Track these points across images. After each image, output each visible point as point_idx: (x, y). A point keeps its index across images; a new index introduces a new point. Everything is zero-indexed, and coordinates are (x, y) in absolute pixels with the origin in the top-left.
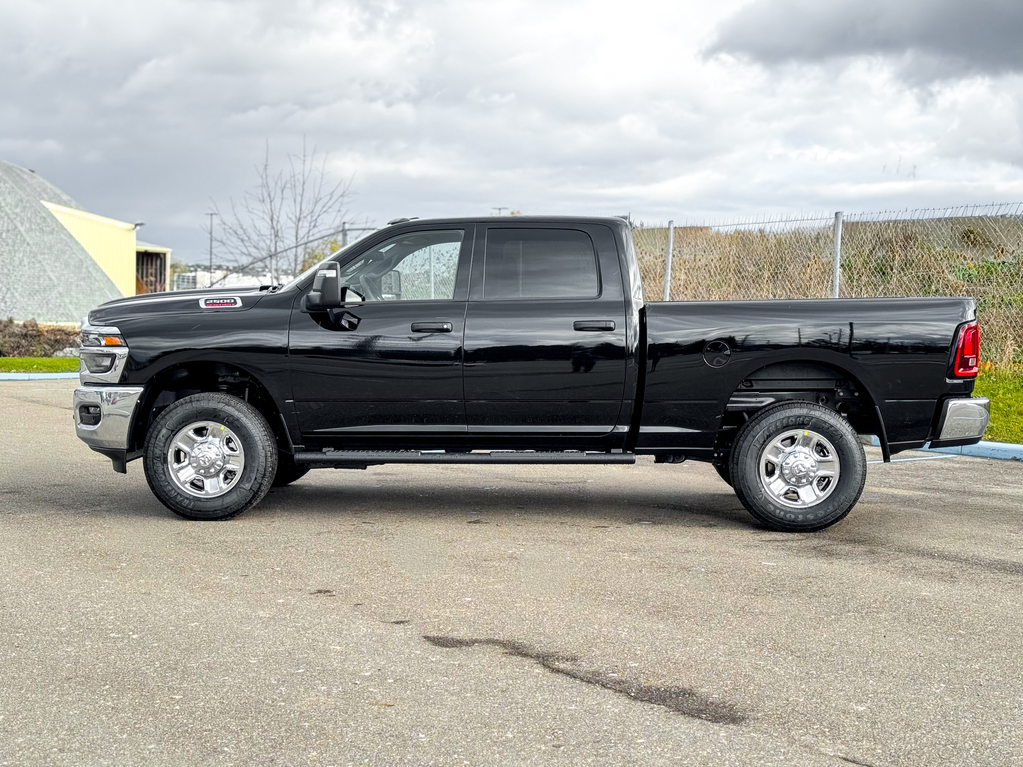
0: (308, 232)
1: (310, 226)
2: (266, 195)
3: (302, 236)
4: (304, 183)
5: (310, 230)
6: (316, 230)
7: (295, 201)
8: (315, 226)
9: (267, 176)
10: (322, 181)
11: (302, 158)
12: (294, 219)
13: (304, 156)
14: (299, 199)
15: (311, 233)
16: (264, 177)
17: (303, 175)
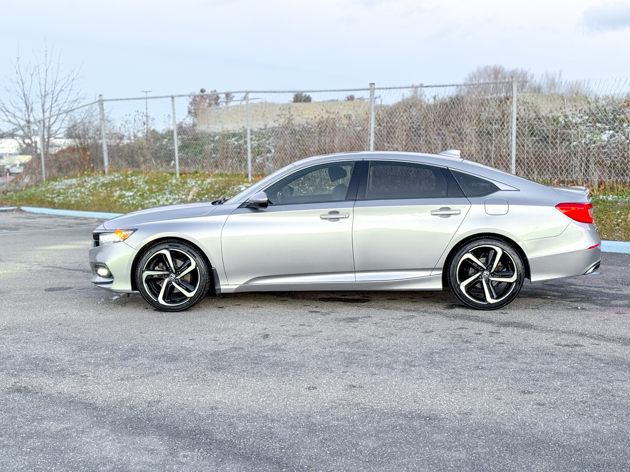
0: (51, 106)
1: (52, 101)
2: (19, 80)
3: (47, 108)
4: (47, 70)
5: (52, 104)
6: (56, 104)
7: (40, 84)
8: (56, 101)
9: (19, 66)
10: (58, 69)
11: (45, 52)
12: (40, 96)
13: (46, 51)
14: (43, 82)
15: (53, 106)
16: (17, 66)
17: (46, 65)
